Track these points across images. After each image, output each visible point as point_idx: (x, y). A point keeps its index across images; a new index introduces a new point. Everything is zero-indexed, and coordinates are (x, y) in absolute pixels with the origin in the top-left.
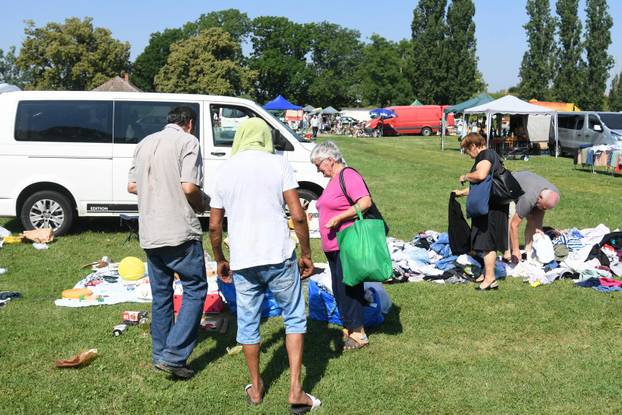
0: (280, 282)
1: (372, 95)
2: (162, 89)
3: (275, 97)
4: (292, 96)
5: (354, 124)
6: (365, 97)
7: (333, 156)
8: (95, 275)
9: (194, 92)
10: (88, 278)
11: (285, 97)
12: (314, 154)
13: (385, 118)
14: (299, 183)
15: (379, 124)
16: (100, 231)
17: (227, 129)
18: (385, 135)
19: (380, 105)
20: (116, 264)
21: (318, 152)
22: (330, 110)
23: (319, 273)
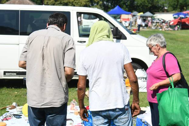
0: (121, 119)
1: (174, 4)
2: (47, 3)
3: (114, 7)
4: (125, 6)
5: (163, 22)
6: (170, 6)
7: (160, 44)
8: (8, 114)
9: (66, 4)
10: (4, 116)
11: (121, 6)
12: (149, 41)
13: (182, 18)
14: (132, 59)
15: (179, 22)
16: (12, 88)
17: (86, 27)
18: (182, 29)
19: (179, 10)
20: (21, 107)
21: (151, 40)
22: (148, 14)
23: (142, 114)
